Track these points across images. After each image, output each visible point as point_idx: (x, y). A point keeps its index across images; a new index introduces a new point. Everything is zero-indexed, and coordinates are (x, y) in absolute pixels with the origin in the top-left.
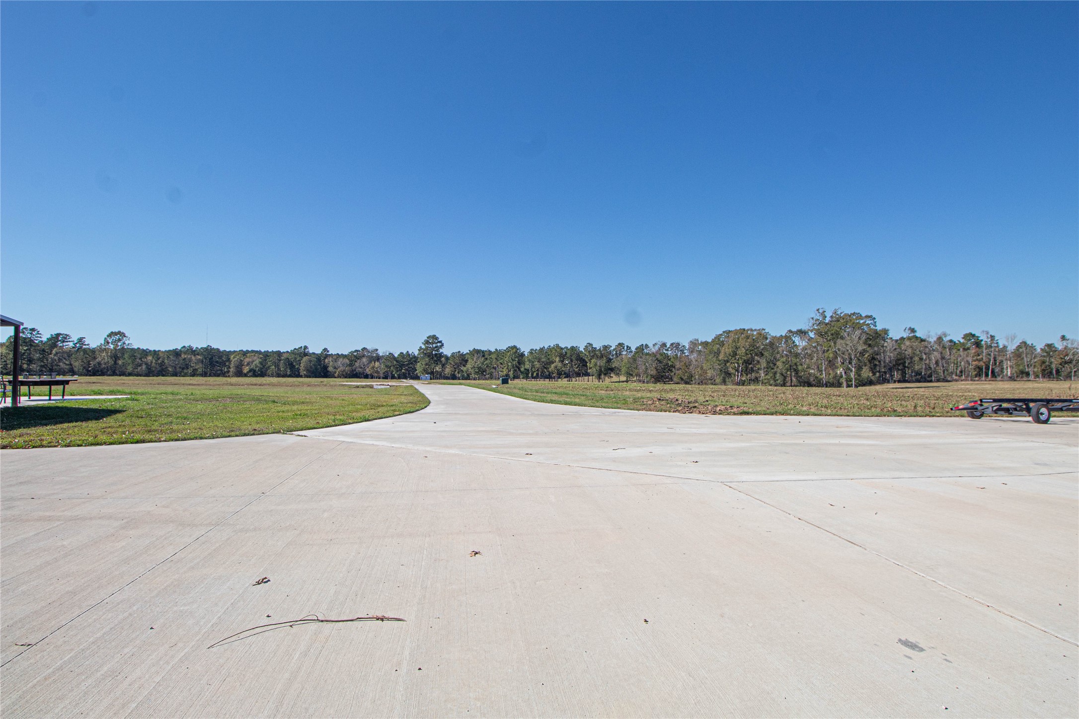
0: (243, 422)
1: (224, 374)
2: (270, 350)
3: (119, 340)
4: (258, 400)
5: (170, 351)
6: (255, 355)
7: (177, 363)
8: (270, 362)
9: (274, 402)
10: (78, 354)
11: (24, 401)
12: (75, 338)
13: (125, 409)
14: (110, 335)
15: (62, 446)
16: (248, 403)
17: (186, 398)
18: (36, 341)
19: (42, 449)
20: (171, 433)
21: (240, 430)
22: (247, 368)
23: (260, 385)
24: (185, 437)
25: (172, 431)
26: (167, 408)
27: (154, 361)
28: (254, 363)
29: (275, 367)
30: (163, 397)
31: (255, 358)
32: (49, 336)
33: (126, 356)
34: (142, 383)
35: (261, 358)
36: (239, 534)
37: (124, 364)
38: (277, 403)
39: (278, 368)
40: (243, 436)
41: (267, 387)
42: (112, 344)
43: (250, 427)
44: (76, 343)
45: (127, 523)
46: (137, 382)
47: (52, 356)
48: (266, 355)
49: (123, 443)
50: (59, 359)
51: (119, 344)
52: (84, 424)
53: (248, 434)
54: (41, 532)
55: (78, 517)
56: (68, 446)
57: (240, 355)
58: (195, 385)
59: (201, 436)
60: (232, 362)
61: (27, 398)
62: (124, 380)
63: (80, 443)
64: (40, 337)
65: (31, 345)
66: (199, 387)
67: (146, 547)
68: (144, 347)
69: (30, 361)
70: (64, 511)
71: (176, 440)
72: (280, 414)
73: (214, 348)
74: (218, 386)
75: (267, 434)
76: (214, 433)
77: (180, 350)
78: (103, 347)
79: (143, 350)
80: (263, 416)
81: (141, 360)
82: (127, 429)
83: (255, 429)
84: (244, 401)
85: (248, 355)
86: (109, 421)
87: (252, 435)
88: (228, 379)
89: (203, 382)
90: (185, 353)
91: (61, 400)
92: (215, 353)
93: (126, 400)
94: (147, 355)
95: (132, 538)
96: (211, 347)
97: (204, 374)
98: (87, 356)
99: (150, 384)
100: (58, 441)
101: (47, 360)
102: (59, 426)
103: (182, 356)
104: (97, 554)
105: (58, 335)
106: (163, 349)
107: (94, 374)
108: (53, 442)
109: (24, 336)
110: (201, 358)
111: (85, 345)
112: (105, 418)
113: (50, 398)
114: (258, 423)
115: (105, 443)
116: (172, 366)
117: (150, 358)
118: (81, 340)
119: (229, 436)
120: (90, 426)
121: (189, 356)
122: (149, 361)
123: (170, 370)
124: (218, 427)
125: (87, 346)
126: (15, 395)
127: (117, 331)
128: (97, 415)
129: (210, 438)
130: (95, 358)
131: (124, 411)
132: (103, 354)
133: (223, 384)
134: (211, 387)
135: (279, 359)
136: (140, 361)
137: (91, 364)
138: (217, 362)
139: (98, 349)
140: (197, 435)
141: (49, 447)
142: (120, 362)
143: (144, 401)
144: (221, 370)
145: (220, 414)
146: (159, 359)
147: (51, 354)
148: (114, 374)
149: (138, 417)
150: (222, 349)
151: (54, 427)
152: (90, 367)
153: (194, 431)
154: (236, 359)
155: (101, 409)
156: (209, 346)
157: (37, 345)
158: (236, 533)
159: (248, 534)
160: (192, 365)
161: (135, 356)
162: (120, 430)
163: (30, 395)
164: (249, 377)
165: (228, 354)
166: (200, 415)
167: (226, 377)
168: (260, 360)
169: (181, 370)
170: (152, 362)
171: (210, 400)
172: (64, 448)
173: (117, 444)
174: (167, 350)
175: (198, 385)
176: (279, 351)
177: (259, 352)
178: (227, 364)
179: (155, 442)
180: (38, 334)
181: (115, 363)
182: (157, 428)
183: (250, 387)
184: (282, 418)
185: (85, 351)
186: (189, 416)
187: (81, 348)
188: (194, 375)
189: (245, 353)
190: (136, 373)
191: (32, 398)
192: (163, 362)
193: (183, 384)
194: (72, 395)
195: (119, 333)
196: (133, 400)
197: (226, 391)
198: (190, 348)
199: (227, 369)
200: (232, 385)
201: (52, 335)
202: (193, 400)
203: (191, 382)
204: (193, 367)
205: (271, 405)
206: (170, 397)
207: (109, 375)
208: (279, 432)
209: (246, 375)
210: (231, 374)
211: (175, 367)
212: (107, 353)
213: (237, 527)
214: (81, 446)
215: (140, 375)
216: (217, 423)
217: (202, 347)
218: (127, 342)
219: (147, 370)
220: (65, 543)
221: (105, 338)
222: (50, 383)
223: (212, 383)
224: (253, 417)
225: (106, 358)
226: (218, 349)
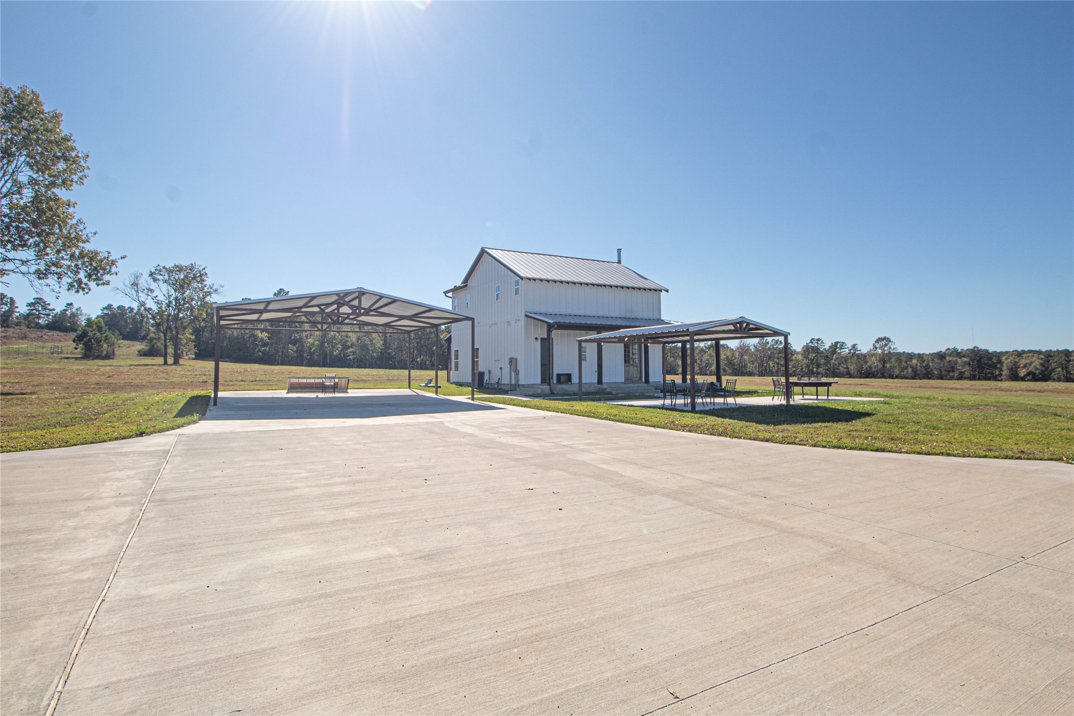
0: (1008, 439)
1: (995, 378)
2: (1054, 349)
3: (886, 345)
4: (1033, 411)
5: (934, 353)
6: (1033, 356)
7: (942, 365)
8: (1054, 363)
9: (1056, 414)
10: (852, 359)
11: (798, 400)
12: (849, 345)
13: (874, 413)
14: (877, 341)
15: (810, 446)
16: (1017, 414)
17: (940, 405)
18: (821, 349)
19: (794, 446)
20: (915, 444)
21: (1001, 449)
22: (1024, 370)
23: (1040, 391)
24: (929, 452)
25: (917, 442)
26: (917, 414)
27: (919, 365)
28: (1033, 365)
29: (1062, 368)
30: (917, 402)
31: (1034, 359)
32: (830, 345)
33: (893, 360)
34: (904, 385)
35: (1042, 359)
36: (972, 623)
37: (891, 368)
38: (1060, 416)
39: (1067, 371)
40: (1005, 458)
41: (1050, 394)
42: (879, 349)
43: (1015, 447)
44: (851, 350)
45: (835, 553)
46: (899, 385)
47: (833, 361)
48: (1049, 355)
49: (863, 450)
50: (839, 363)
51: (886, 349)
52: (835, 425)
53: (1012, 456)
54: (756, 539)
55: (793, 530)
56: (814, 446)
57: (1014, 356)
58: (957, 389)
59: (948, 452)
60: (1004, 365)
61: (801, 397)
62: (888, 382)
63: (824, 444)
64: (824, 346)
65: (818, 352)
66: (961, 392)
67: (843, 598)
68: (909, 350)
69: (818, 366)
70: (783, 519)
71: (919, 453)
72: (1063, 433)
73: (981, 350)
74: (984, 392)
75: (1041, 460)
76: (966, 450)
77: (944, 353)
78: (872, 352)
79: (908, 353)
80: (1037, 433)
81: (907, 364)
82: (871, 434)
83: (1022, 452)
84: (1014, 411)
85: (1024, 355)
86: (857, 424)
87: (1017, 458)
88: (999, 384)
89: (968, 386)
90: (950, 355)
91: (825, 400)
92: (982, 354)
93: (878, 403)
94: (911, 358)
95: (834, 577)
96: (978, 348)
97: (972, 378)
98: (860, 360)
99: (912, 387)
100: (808, 440)
101: (830, 365)
102: (814, 425)
103: (947, 358)
104: (792, 587)
105: (837, 343)
106: (927, 353)
107: (867, 377)
108: (804, 441)
109: (813, 345)
110: (968, 360)
111: (858, 351)
112: (854, 420)
113: (817, 397)
114: (1028, 443)
115: (846, 448)
116: (937, 369)
117: (914, 361)
118: (854, 346)
119: (985, 457)
120: (839, 427)
121: (954, 359)
122: (915, 364)
123: (936, 373)
124: (972, 443)
125: (859, 352)
126: (788, 394)
127: (883, 337)
128: (848, 417)
129: (960, 456)
130: (866, 362)
131: (873, 415)
132: (873, 359)
133: (991, 390)
134: (976, 392)
135: (1067, 359)
136: (905, 364)
137: (863, 368)
138: (986, 364)
139: (868, 354)
140: (944, 451)
141: (799, 445)
142: (888, 365)
143: (896, 406)
144: (992, 373)
145: (978, 426)
146: (924, 362)
147: (832, 359)
148: (883, 377)
149: (885, 422)
150: (991, 350)
151: (810, 426)
152: (863, 370)
153: (941, 445)
154: (1009, 361)
155: (853, 411)
156: (975, 347)
157: (822, 352)
158: (969, 620)
159: (986, 629)
160: (959, 368)
161: (900, 360)
162: (864, 434)
163: (803, 394)
164: (1027, 381)
165: (999, 355)
166: (954, 425)
167: (999, 380)
168: (1041, 361)
169: (946, 373)
170: (917, 365)
171: (969, 408)
172: (811, 448)
173: (857, 450)
174: (932, 352)
175: (962, 389)
176: (1066, 350)
177: (1039, 352)
178: (999, 366)
179: (895, 452)
180: (822, 343)
181: (884, 367)
182: (901, 436)
183: (1025, 393)
184: (1067, 439)
185: (858, 356)
186: (939, 425)
187: (855, 354)
188: (961, 377)
189: (1020, 354)
190: (903, 376)
191: (805, 397)
192: (928, 365)
193: (945, 388)
194: (836, 395)
195: (885, 338)
196: (885, 403)
197: (991, 398)
198: (955, 350)
199: (999, 371)
200: (1002, 390)
201: (832, 343)
202: (949, 407)
203: (954, 386)
204: (959, 369)
205: (1051, 419)
206: (924, 402)
207: (879, 378)
208: (1060, 459)
209: (1023, 379)
210: (1004, 377)
211: (940, 370)
212: (876, 357)
213: (972, 608)
214: (825, 447)
215: (907, 378)
216: (972, 438)
217: (968, 348)
218: (892, 347)
219: (913, 373)
220: (769, 560)
221: (874, 344)
222: (817, 385)
223: (977, 388)
224: (1023, 433)
225: (875, 362)
226: (987, 351)
